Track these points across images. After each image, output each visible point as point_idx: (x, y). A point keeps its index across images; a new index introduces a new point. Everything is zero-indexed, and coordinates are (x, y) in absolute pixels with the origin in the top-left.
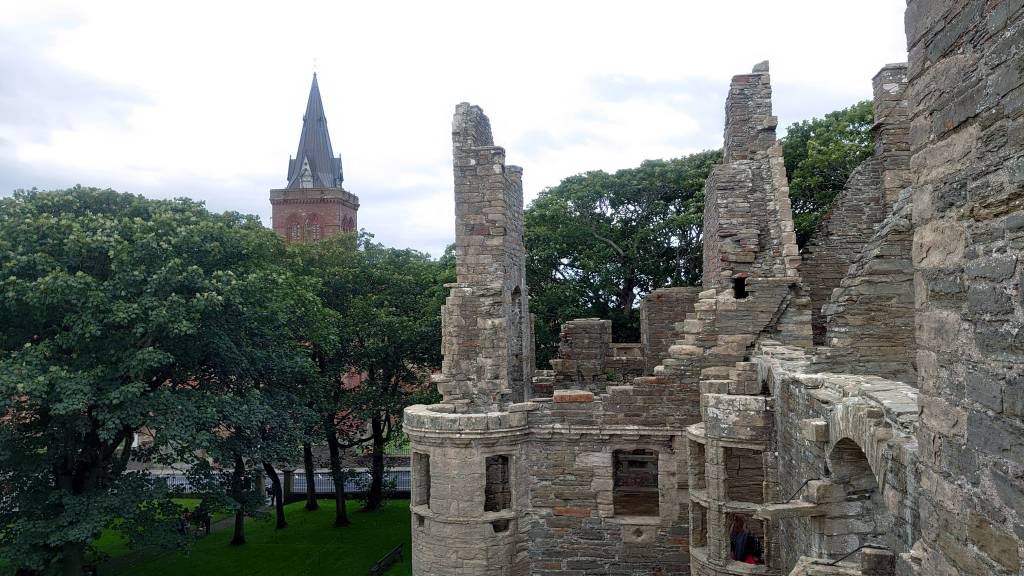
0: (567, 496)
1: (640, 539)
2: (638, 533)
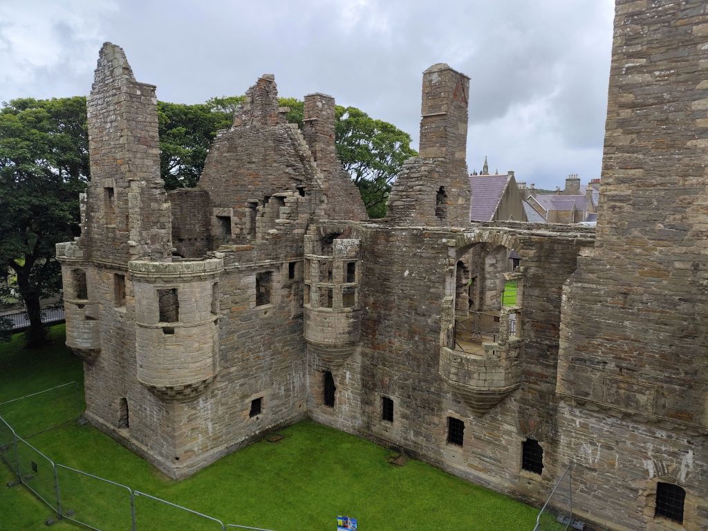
0: (238, 301)
1: (266, 316)
2: (265, 313)
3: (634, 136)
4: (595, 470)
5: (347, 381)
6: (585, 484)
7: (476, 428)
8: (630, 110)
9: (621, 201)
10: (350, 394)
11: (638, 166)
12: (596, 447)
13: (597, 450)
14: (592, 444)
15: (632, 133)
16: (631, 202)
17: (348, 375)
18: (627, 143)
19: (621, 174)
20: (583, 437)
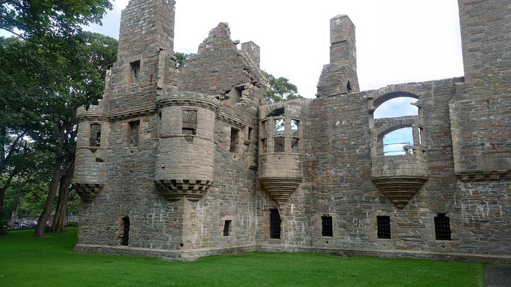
0: (221, 141)
1: (235, 159)
2: (235, 157)
3: (476, 17)
4: (487, 221)
5: (292, 212)
6: (483, 233)
7: (399, 218)
8: (471, 6)
9: (475, 51)
10: (295, 221)
11: (481, 31)
12: (485, 205)
13: (486, 207)
14: (483, 203)
15: (475, 16)
16: (481, 51)
17: (292, 207)
18: (473, 22)
19: (473, 37)
20: (476, 201)
